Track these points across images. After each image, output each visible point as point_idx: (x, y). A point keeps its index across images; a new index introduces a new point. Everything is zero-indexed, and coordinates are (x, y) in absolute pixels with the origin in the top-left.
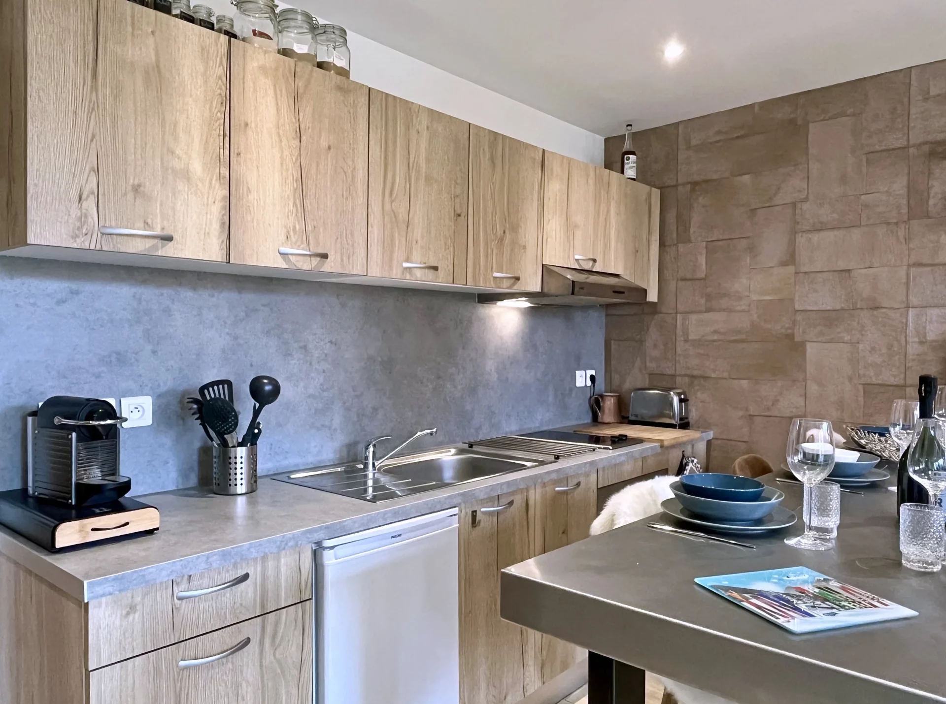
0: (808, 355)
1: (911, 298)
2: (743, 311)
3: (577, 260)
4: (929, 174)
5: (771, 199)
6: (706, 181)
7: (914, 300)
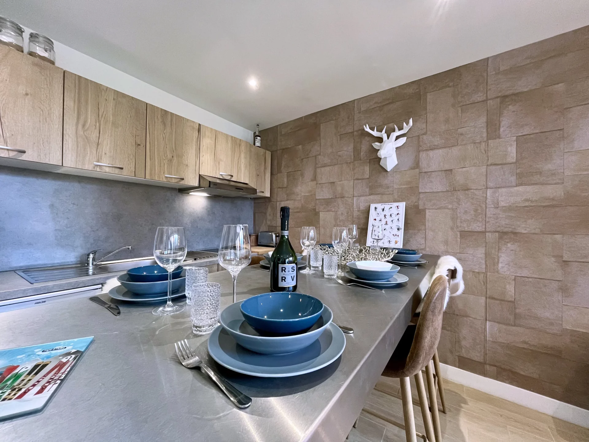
0: (320, 217)
1: (355, 193)
2: (299, 200)
3: (221, 175)
4: (361, 143)
5: (308, 155)
6: (287, 148)
7: (356, 194)
